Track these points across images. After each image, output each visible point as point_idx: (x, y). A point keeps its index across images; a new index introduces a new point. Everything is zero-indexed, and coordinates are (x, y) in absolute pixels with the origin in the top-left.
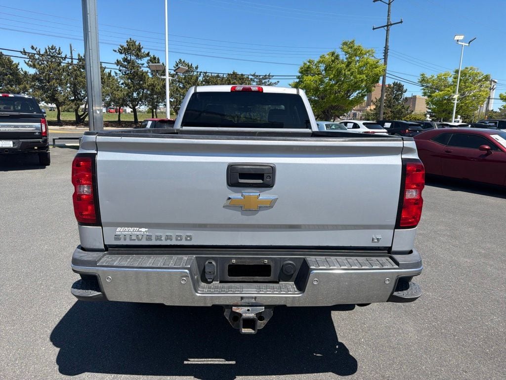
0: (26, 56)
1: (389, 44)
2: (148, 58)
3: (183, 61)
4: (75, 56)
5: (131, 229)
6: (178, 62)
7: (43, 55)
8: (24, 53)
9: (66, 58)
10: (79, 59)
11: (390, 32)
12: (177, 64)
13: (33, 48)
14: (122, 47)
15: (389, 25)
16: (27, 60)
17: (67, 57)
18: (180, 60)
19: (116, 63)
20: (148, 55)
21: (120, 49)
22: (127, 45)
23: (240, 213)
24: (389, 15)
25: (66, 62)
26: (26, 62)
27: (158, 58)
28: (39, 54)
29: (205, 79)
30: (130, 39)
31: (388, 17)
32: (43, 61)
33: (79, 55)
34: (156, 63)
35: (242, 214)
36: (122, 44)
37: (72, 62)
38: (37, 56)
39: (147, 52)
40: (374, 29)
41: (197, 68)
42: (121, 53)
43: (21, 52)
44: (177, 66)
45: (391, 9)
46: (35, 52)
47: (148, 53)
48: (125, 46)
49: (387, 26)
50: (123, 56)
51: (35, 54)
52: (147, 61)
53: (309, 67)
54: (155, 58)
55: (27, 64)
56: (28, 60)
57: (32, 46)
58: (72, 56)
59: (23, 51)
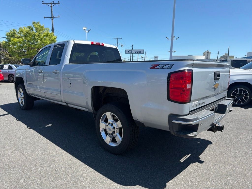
1: (54, 27)
5: (195, 102)
11: (53, 21)
15: (53, 17)
24: (52, 12)
31: (51, 13)
40: (44, 18)
45: (52, 9)
49: (52, 17)
53: (14, 33)
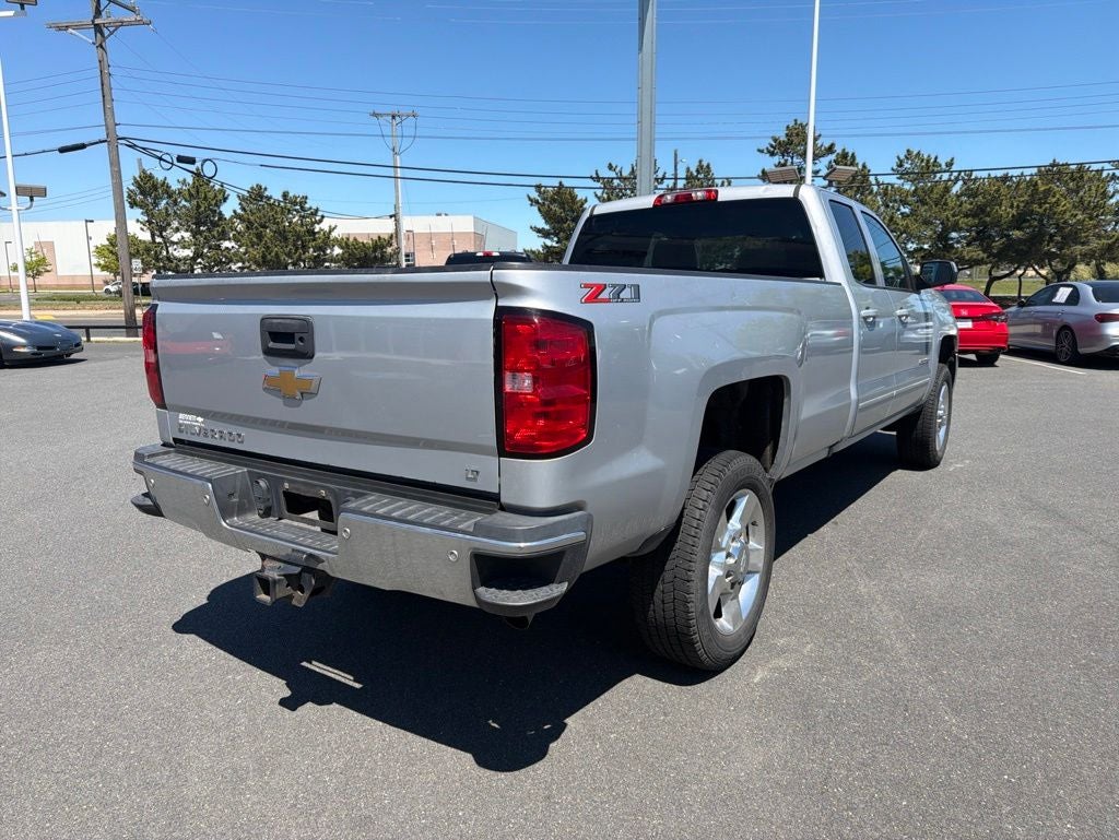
0: (599, 185)
2: (832, 157)
3: (915, 153)
4: (682, 173)
5: (190, 417)
6: (902, 157)
7: (625, 179)
8: (597, 178)
9: (663, 178)
10: (687, 178)
12: (901, 161)
13: (610, 167)
14: (775, 140)
16: (599, 192)
17: (667, 176)
18: (908, 151)
19: (759, 177)
20: (830, 150)
21: (772, 146)
22: (787, 135)
23: (281, 401)
25: (664, 186)
26: (596, 195)
27: (853, 154)
28: (621, 178)
29: (968, 189)
30: (796, 121)
32: (626, 190)
33: (688, 169)
34: (846, 165)
35: (285, 405)
36: (777, 135)
37: (675, 184)
38: (616, 182)
39: (827, 145)
41: (950, 164)
42: (772, 154)
43: (591, 177)
44: (901, 165)
46: (613, 175)
47: (832, 145)
48: (783, 138)
50: (776, 159)
51: (613, 179)
52: (827, 163)
54: (844, 155)
55: (599, 198)
56: (601, 191)
57: (610, 164)
58: (676, 174)
59: (594, 176)
